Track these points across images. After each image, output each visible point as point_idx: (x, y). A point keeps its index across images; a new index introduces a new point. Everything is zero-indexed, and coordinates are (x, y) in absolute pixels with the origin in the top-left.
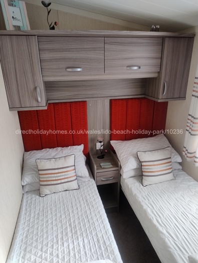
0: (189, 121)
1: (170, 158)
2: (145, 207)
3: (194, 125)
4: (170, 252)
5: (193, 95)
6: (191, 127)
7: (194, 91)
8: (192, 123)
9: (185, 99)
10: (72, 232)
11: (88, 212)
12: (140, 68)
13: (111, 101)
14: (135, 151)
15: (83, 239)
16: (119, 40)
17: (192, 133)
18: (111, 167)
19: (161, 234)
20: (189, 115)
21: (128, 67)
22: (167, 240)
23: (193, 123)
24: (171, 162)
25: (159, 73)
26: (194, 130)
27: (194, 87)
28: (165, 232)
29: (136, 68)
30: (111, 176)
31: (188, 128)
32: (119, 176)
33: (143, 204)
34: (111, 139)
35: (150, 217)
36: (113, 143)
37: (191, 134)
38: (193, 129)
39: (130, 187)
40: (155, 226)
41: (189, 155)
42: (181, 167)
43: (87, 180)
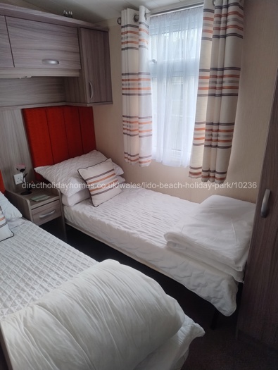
0: (125, 123)
1: (113, 170)
2: (107, 222)
3: (131, 125)
4: (147, 243)
5: (123, 94)
6: (128, 128)
7: (123, 89)
8: (128, 124)
9: (112, 103)
10: (36, 274)
11: (45, 250)
12: (58, 63)
13: (23, 111)
14: (74, 170)
15: (56, 273)
16: (26, 23)
17: (132, 133)
18: (49, 198)
19: (133, 235)
20: (124, 116)
21: (43, 60)
22: (141, 237)
23: (130, 123)
24: (115, 174)
25: (81, 71)
26: (133, 130)
27: (123, 85)
28: (135, 231)
29: (53, 62)
30: (51, 209)
31: (125, 131)
32: (61, 206)
33: (103, 220)
34: (34, 166)
35: (116, 227)
36: (38, 169)
37: (130, 135)
38: (131, 129)
39: (80, 212)
40: (125, 232)
41: (133, 158)
42: (124, 180)
43: (20, 223)
